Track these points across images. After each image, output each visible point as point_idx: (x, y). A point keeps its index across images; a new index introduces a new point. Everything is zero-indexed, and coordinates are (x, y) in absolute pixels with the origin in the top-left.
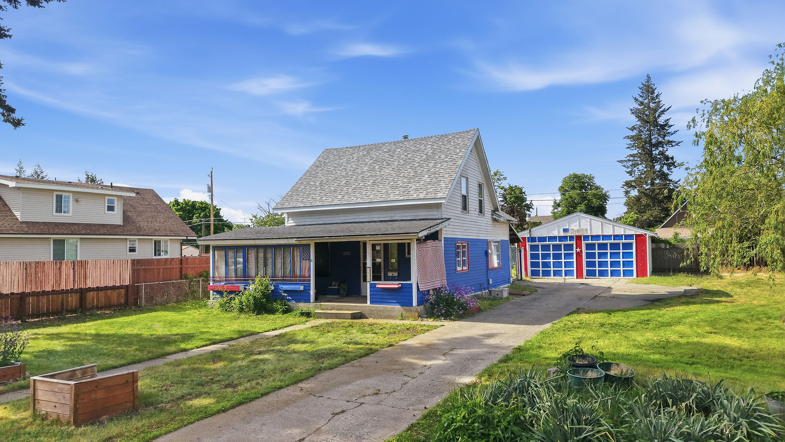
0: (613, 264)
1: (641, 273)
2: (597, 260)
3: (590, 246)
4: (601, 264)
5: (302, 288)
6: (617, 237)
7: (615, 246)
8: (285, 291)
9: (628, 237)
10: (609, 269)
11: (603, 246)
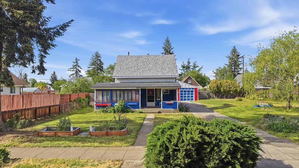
0: (188, 97)
1: (196, 99)
2: (183, 95)
3: (182, 91)
4: (185, 97)
5: (136, 104)
6: (190, 89)
7: (189, 91)
8: (129, 105)
9: (193, 89)
10: (187, 98)
11: (185, 91)
